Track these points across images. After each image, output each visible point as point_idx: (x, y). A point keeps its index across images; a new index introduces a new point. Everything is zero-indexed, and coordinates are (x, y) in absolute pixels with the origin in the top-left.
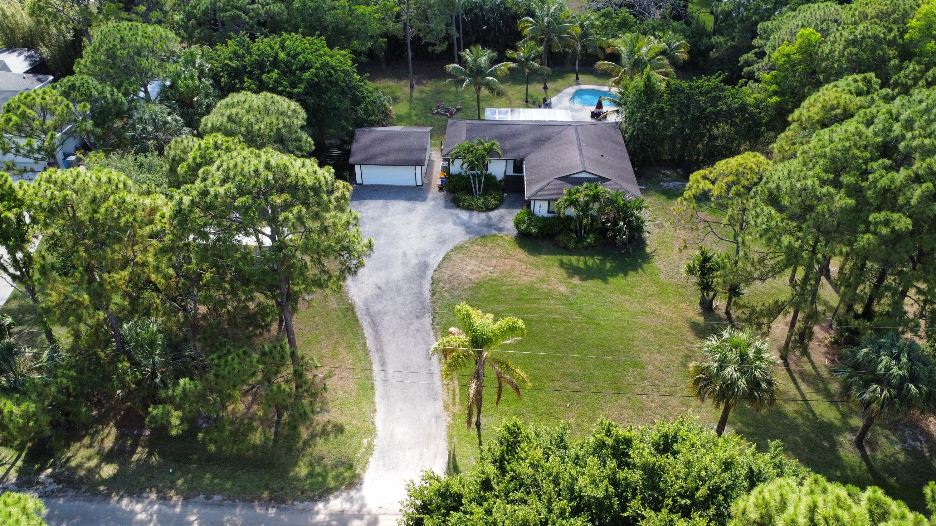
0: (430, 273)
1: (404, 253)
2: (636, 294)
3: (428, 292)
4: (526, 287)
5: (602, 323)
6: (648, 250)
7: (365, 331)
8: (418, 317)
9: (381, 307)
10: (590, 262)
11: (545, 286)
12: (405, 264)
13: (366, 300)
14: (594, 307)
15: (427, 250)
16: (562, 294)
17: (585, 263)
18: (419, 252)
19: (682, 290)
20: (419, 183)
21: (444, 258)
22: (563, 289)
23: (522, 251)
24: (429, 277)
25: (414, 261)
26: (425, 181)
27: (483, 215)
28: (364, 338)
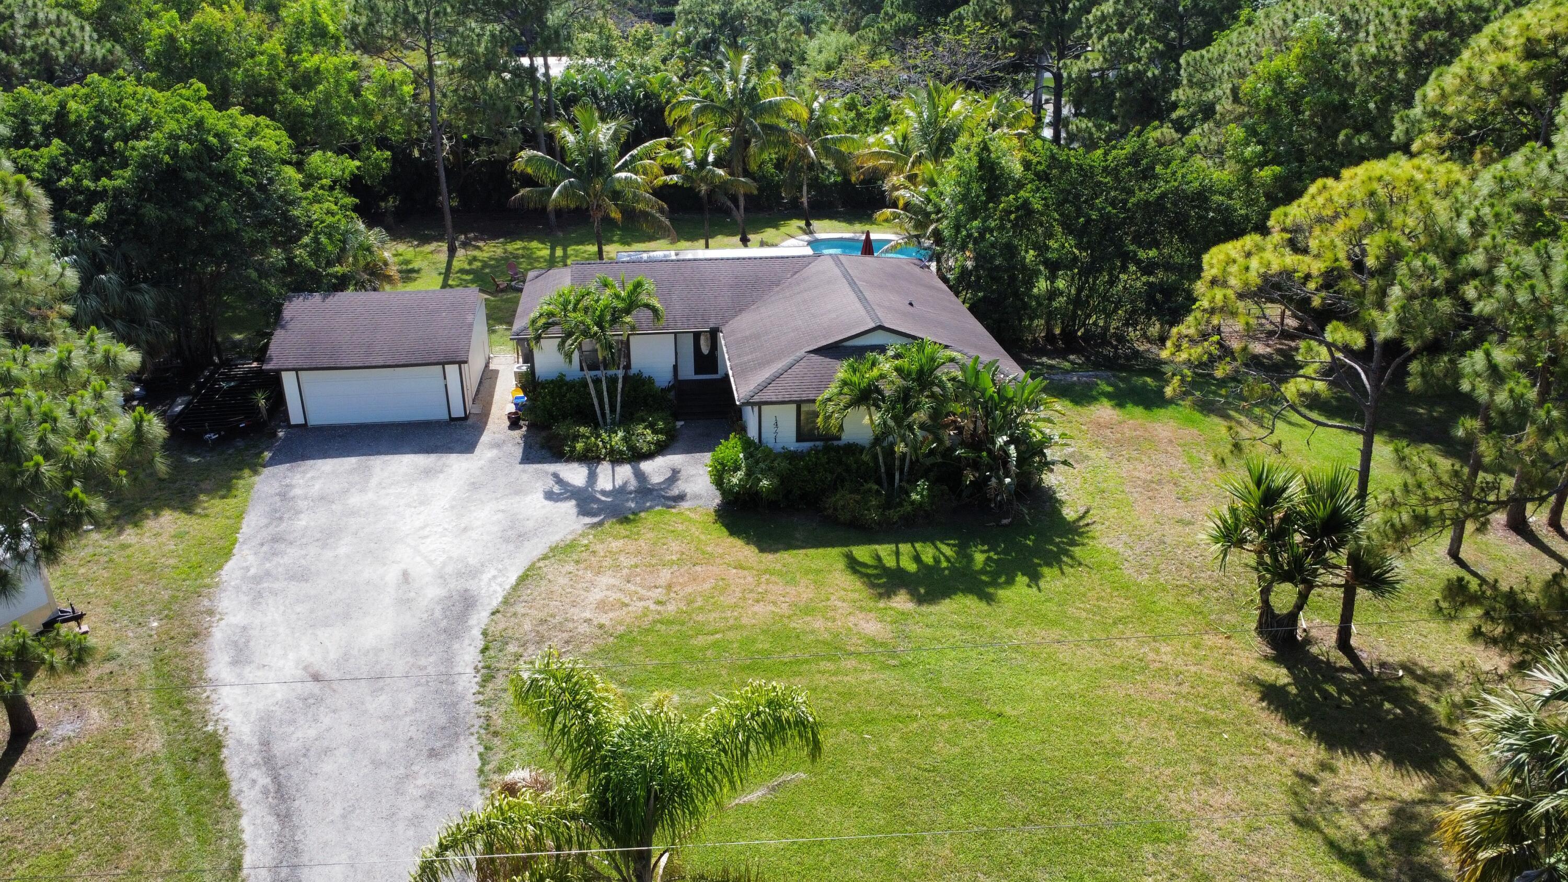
0: (479, 619)
1: (405, 574)
2: (1078, 620)
3: (470, 670)
4: (764, 632)
5: (1008, 710)
6: (1069, 513)
7: (244, 822)
8: (433, 754)
9: (312, 733)
10: (928, 554)
11: (818, 624)
12: (404, 603)
13: (266, 718)
14: (974, 665)
15: (472, 561)
16: (873, 641)
17: (917, 558)
18: (449, 569)
19: (1194, 600)
20: (458, 412)
21: (523, 579)
22: (872, 627)
23: (738, 543)
24: (476, 632)
25: (434, 592)
26: (474, 409)
27: (625, 472)
28: (238, 846)
